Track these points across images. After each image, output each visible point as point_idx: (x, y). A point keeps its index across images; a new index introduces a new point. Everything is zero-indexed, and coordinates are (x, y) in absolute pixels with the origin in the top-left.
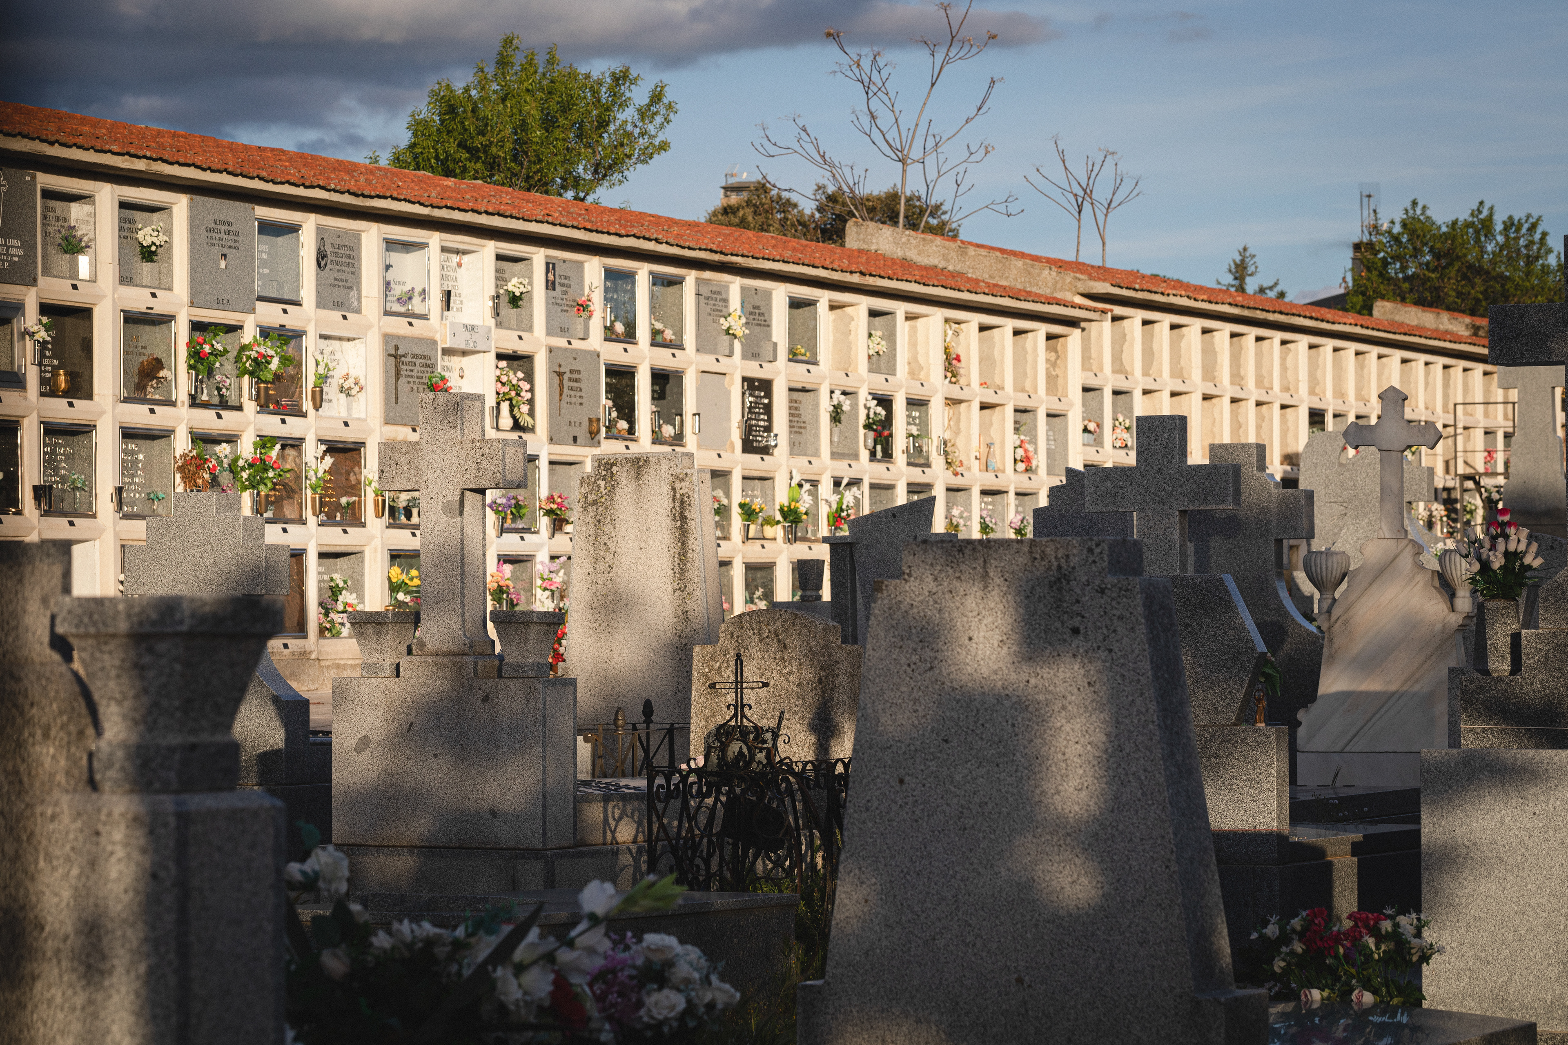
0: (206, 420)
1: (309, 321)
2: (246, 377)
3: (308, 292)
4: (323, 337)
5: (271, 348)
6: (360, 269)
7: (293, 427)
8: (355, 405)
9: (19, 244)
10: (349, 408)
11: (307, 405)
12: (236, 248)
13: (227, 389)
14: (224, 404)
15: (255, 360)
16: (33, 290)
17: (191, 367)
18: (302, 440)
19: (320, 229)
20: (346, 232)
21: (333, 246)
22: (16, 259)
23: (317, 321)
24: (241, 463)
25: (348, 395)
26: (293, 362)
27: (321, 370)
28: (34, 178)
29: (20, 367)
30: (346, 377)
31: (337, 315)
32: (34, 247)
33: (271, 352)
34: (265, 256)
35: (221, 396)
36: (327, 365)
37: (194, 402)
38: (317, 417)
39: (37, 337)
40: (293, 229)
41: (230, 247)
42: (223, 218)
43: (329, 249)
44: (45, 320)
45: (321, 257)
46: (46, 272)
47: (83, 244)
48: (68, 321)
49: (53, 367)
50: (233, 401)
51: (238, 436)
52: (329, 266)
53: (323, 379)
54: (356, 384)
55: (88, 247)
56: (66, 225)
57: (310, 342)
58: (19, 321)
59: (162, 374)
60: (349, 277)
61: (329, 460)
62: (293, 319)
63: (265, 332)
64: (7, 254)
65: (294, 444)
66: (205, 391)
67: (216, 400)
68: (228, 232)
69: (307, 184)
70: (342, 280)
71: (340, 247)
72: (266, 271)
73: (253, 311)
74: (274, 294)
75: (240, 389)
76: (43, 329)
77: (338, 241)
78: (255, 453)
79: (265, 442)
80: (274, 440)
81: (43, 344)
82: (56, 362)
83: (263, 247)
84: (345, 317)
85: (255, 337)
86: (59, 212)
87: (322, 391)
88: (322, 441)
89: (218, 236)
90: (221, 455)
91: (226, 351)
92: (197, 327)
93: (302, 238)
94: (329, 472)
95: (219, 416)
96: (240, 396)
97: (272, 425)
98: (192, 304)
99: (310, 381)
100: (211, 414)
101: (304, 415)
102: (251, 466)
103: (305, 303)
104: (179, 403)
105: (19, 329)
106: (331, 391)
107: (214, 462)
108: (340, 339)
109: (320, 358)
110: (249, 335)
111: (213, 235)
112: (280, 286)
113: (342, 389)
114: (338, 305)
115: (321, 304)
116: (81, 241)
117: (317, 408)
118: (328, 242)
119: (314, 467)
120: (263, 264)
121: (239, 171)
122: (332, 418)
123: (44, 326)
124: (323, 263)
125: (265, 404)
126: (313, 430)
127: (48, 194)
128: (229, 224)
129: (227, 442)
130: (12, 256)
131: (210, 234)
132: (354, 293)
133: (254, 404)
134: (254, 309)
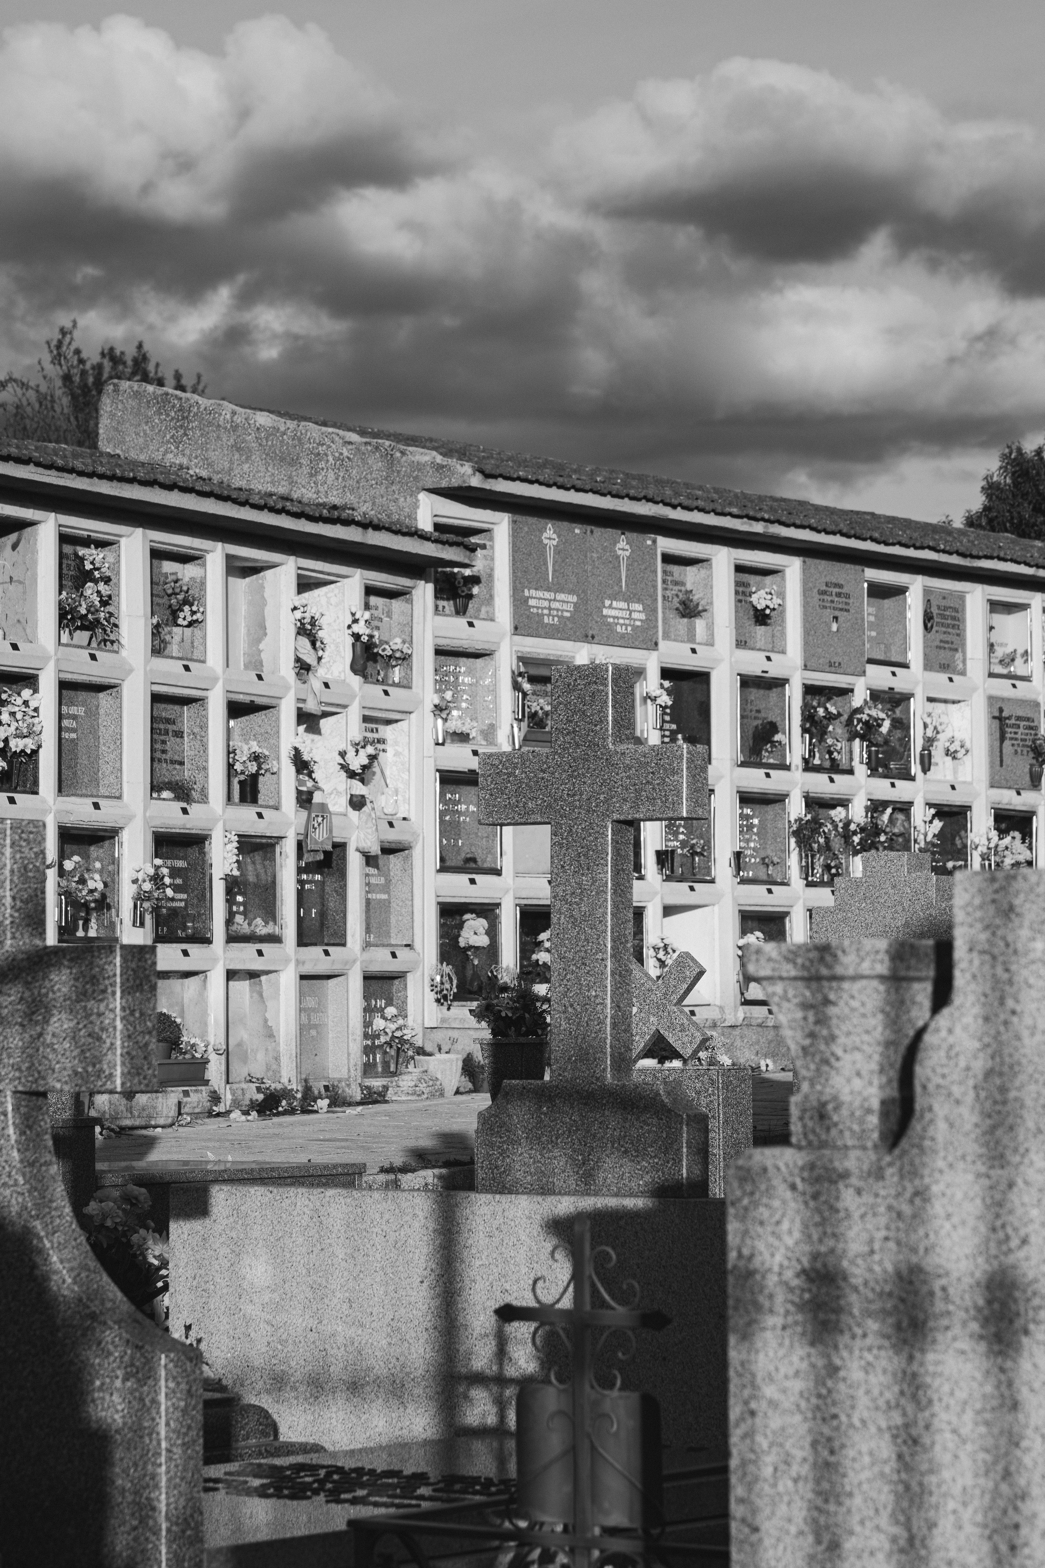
0: (820, 784)
1: (917, 683)
2: (857, 740)
3: (915, 655)
4: (931, 700)
5: (882, 710)
6: (965, 630)
7: (902, 790)
8: (960, 768)
9: (640, 608)
10: (955, 772)
11: (915, 768)
12: (847, 611)
13: (839, 753)
14: (834, 768)
15: (866, 724)
16: (654, 654)
17: (805, 730)
18: (911, 804)
19: (927, 592)
20: (951, 593)
21: (939, 607)
22: (638, 623)
23: (924, 684)
24: (853, 827)
25: (954, 758)
26: (902, 725)
27: (929, 733)
28: (654, 542)
29: (642, 731)
30: (952, 741)
31: (943, 677)
32: (655, 610)
33: (882, 715)
34: (872, 619)
35: (833, 760)
36: (935, 728)
37: (808, 766)
38: (926, 780)
39: (659, 701)
40: (901, 591)
41: (841, 610)
42: (834, 581)
43: (935, 610)
44: (667, 684)
46: (666, 636)
47: (700, 608)
48: (685, 685)
49: (671, 731)
50: (844, 763)
51: (849, 801)
52: (935, 629)
53: (929, 742)
54: (962, 747)
55: (705, 610)
56: (683, 589)
57: (917, 707)
58: (641, 686)
59: (777, 738)
60: (955, 639)
61: (938, 825)
62: (901, 682)
63: (876, 696)
64: (630, 619)
65: (904, 808)
66: (817, 755)
67: (827, 764)
68: (839, 595)
69: (918, 544)
70: (947, 642)
71: (946, 608)
72: (874, 634)
73: (864, 673)
74: (881, 657)
75: (851, 752)
76: (665, 693)
77: (943, 603)
78: (867, 817)
79: (876, 806)
80: (885, 804)
81: (664, 708)
82: (674, 727)
83: (871, 610)
84: (951, 680)
85: (865, 700)
86: (676, 576)
87: (930, 755)
88: (930, 805)
89: (829, 598)
90: (837, 819)
91: (839, 715)
92: (810, 690)
93: (909, 600)
94: (940, 835)
95: (832, 780)
96: (851, 759)
97: (882, 789)
98: (806, 668)
99: (917, 745)
100: (823, 777)
101: (913, 779)
102: (863, 830)
103: (912, 665)
104: (793, 767)
105: (641, 693)
106: (938, 754)
107: (830, 826)
108: (945, 701)
109: (928, 721)
110: (859, 698)
111: (825, 597)
112: (888, 648)
113: (947, 753)
114: (944, 667)
115: (929, 665)
116: (698, 604)
117: (926, 769)
118: (934, 603)
119: (923, 831)
120: (872, 626)
121: (853, 532)
122: (939, 781)
123: (667, 690)
124: (929, 625)
125: (877, 767)
126: (921, 794)
127: (669, 559)
128: (841, 586)
129: (842, 806)
130: (635, 620)
131: (822, 597)
132: (959, 655)
133: (864, 767)
134: (864, 672)
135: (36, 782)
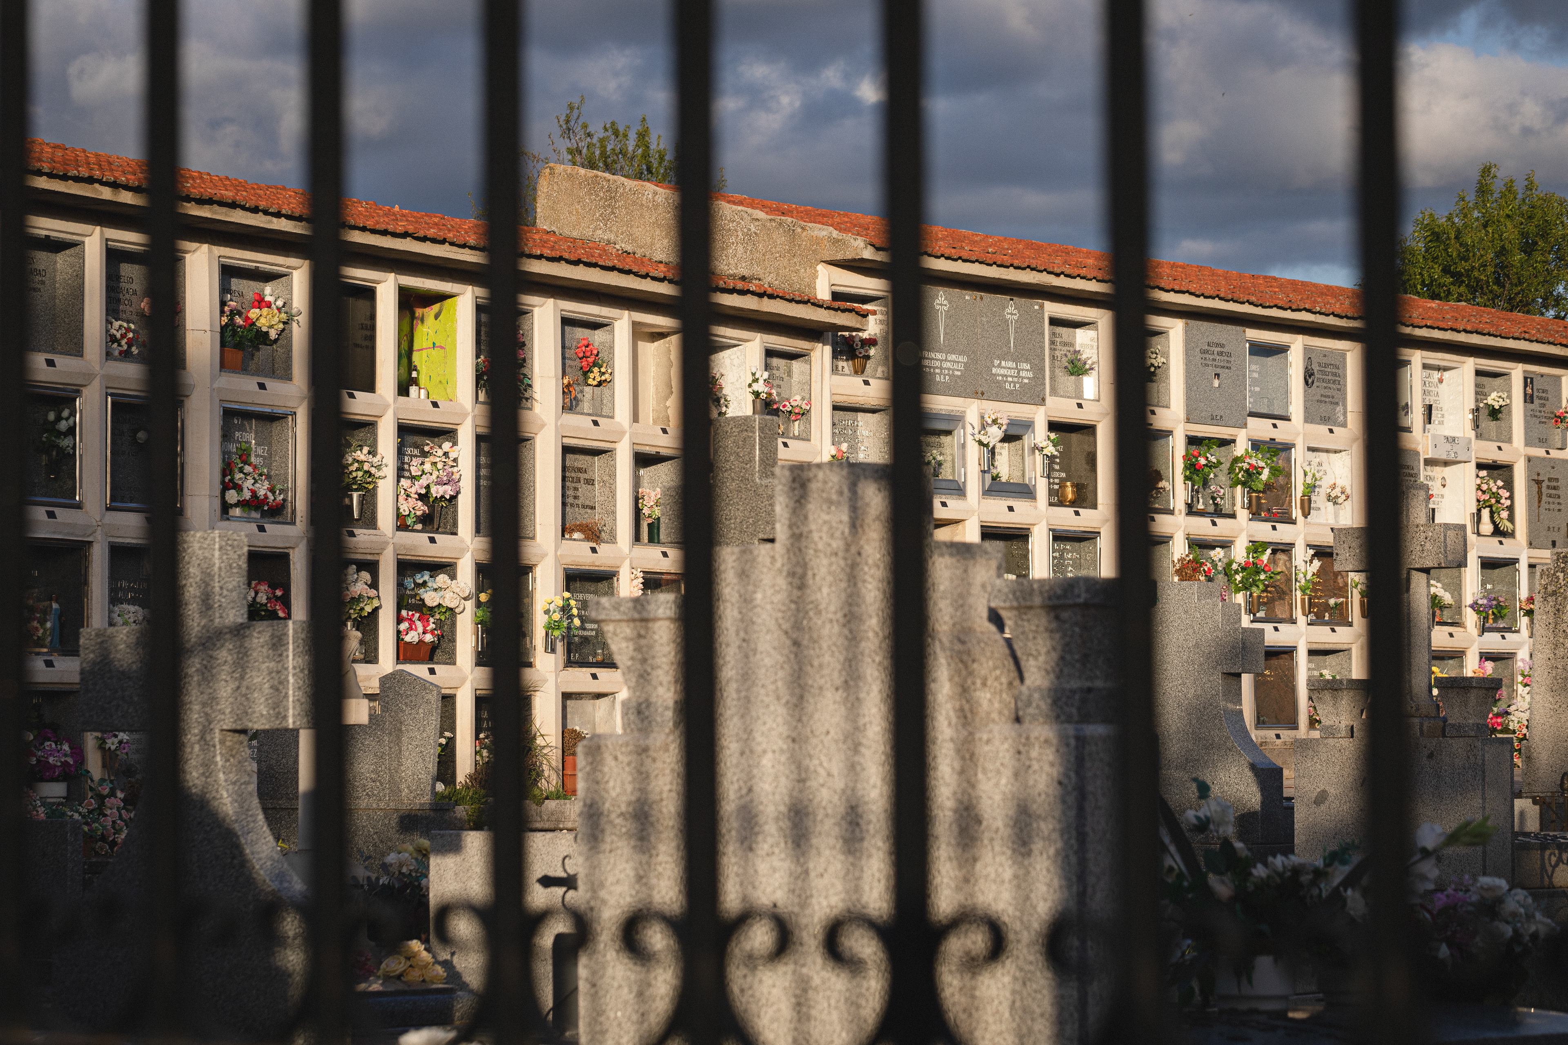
0: (1202, 527)
1: (1298, 434)
2: (1239, 487)
3: (1296, 408)
4: (1311, 449)
5: (1262, 459)
6: (1345, 386)
7: (1283, 533)
8: (1342, 513)
9: (1028, 367)
10: (1336, 516)
11: (1296, 513)
12: (1229, 368)
13: (1222, 498)
14: (1218, 513)
15: (1247, 471)
16: (1042, 409)
17: (1187, 478)
18: (1292, 545)
19: (1307, 349)
20: (1332, 351)
21: (1320, 364)
22: (1026, 381)
23: (1304, 435)
24: (1235, 566)
25: (1335, 503)
26: (1283, 473)
27: (1309, 480)
28: (1042, 306)
29: (1030, 479)
30: (1334, 487)
31: (1324, 429)
32: (1043, 369)
33: (1261, 464)
34: (1256, 375)
35: (1216, 505)
36: (1314, 475)
37: (1191, 510)
38: (1306, 524)
39: (1045, 452)
40: (1282, 350)
41: (1223, 367)
42: (1216, 341)
43: (1316, 367)
44: (1053, 436)
45: (1308, 376)
46: (1054, 392)
47: (1087, 367)
48: (1075, 437)
49: (1061, 479)
50: (1227, 509)
51: (1232, 542)
52: (1315, 384)
53: (1311, 488)
54: (1343, 493)
55: (1092, 369)
56: (1072, 349)
57: (1298, 455)
58: (1029, 438)
59: (1161, 484)
60: (1335, 393)
61: (1317, 564)
62: (1282, 433)
63: (1256, 445)
64: (1018, 377)
65: (1284, 549)
66: (1201, 501)
67: (1211, 509)
68: (1220, 354)
69: (1294, 307)
70: (1328, 397)
71: (1326, 365)
72: (1257, 389)
73: (1245, 426)
74: (1264, 411)
75: (1233, 498)
76: (1051, 444)
77: (1325, 360)
78: (1248, 557)
79: (1256, 547)
80: (1265, 545)
81: (1051, 458)
82: (1063, 475)
83: (1254, 367)
84: (1331, 431)
85: (1247, 450)
86: (1065, 338)
87: (1310, 501)
88: (1310, 546)
89: (1211, 357)
90: (1215, 559)
91: (1219, 463)
92: (1193, 441)
93: (1290, 358)
94: (1318, 574)
95: (1214, 524)
96: (1234, 505)
97: (1263, 531)
98: (1188, 421)
99: (1298, 491)
100: (1207, 521)
101: (1294, 522)
102: (1244, 569)
103: (1293, 418)
104: (1176, 512)
105: (1029, 445)
106: (1319, 499)
107: (1209, 565)
108: (1327, 451)
109: (1307, 469)
110: (1241, 448)
111: (1207, 356)
112: (1271, 402)
113: (1329, 498)
114: (1324, 420)
115: (1309, 418)
116: (1085, 363)
117: (1306, 515)
118: (1314, 361)
119: (1303, 570)
120: (1254, 382)
121: (1230, 297)
122: (1320, 525)
123: (1052, 441)
124: (1310, 381)
125: (1256, 513)
126: (1302, 536)
127: (1055, 322)
128: (1222, 346)
129: (1222, 547)
130: (1023, 378)
131: (1204, 356)
132: (1339, 408)
133: (1246, 511)
134: (1246, 424)
135: (455, 524)
